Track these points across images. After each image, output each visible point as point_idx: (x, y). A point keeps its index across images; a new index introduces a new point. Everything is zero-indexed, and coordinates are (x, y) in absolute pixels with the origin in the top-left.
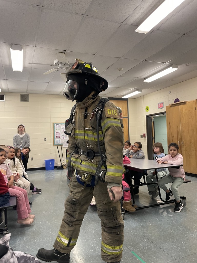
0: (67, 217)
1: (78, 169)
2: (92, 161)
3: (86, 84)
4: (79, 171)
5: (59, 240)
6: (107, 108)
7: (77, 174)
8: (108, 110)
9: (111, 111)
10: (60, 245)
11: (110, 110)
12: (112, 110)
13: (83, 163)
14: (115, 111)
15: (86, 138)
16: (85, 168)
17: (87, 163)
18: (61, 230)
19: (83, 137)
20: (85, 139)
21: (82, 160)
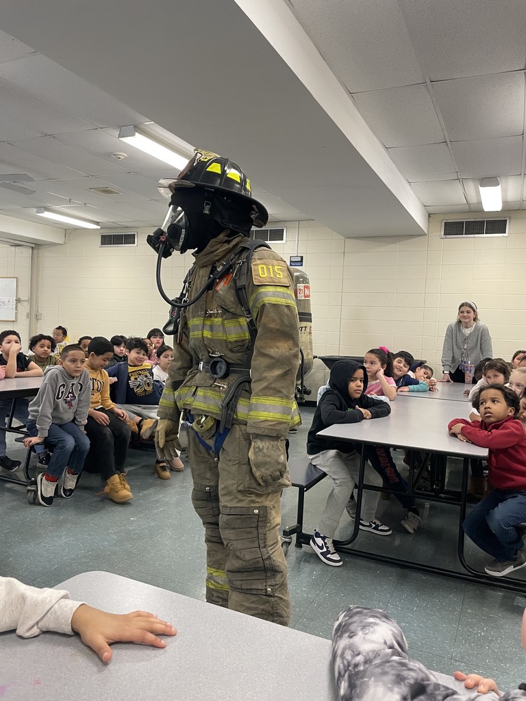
0: (212, 531)
1: (188, 408)
2: (220, 387)
3: (207, 212)
4: (190, 410)
5: (214, 585)
6: (258, 262)
7: (185, 418)
8: (260, 267)
9: (268, 269)
10: (220, 595)
11: (265, 267)
12: (270, 267)
13: (200, 393)
14: (280, 267)
15: (207, 334)
16: (202, 405)
17: (209, 393)
18: (210, 562)
19: (200, 333)
20: (203, 337)
21: (197, 387)
